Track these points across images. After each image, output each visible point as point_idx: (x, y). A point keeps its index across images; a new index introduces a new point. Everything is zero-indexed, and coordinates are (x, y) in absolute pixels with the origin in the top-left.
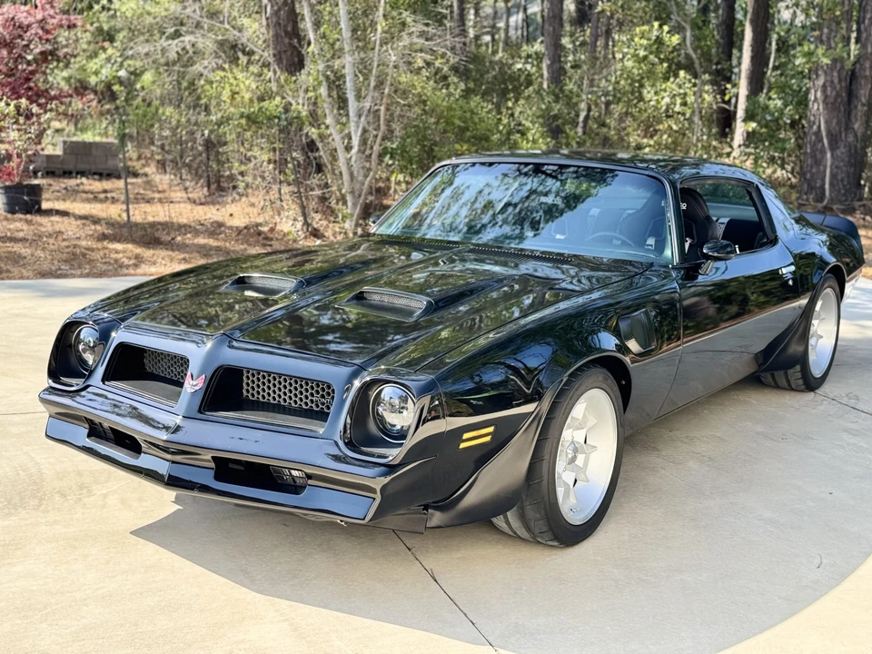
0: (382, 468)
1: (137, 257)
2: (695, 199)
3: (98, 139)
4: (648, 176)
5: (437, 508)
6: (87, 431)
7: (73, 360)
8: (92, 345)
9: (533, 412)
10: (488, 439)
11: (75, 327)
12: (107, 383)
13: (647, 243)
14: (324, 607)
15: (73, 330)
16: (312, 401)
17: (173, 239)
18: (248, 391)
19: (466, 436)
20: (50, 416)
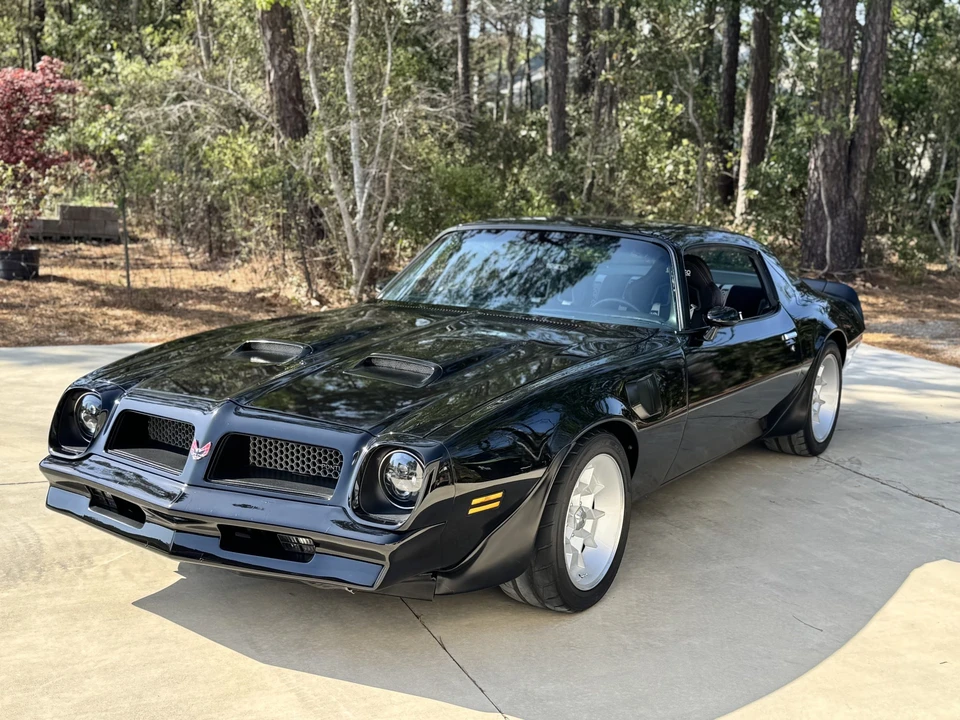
0: (391, 535)
1: (138, 323)
2: (700, 267)
3: (97, 204)
4: (653, 243)
5: (446, 575)
6: (89, 500)
7: (75, 428)
8: (94, 412)
9: (541, 478)
10: (497, 504)
11: (77, 395)
12: (109, 451)
13: (653, 309)
15: (75, 397)
16: (320, 468)
17: (174, 305)
18: (254, 458)
19: (475, 501)
20: (51, 485)
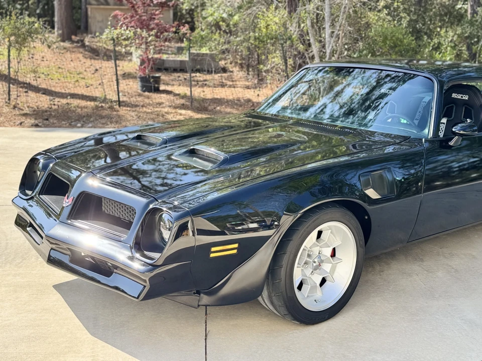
0: (150, 266)
4: (424, 77)
5: (206, 294)
9: (271, 236)
10: (235, 251)
12: (40, 196)
13: (441, 122)
14: (122, 350)
15: (36, 162)
17: (215, 108)
19: (213, 249)
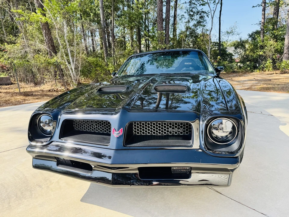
3: (4, 77)
6: (56, 163)
7: (39, 131)
8: (48, 123)
11: (38, 116)
12: (61, 139)
16: (168, 131)
18: (135, 131)
20: (33, 158)
